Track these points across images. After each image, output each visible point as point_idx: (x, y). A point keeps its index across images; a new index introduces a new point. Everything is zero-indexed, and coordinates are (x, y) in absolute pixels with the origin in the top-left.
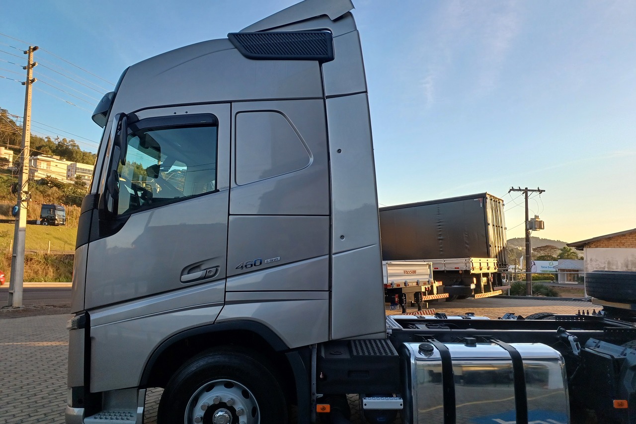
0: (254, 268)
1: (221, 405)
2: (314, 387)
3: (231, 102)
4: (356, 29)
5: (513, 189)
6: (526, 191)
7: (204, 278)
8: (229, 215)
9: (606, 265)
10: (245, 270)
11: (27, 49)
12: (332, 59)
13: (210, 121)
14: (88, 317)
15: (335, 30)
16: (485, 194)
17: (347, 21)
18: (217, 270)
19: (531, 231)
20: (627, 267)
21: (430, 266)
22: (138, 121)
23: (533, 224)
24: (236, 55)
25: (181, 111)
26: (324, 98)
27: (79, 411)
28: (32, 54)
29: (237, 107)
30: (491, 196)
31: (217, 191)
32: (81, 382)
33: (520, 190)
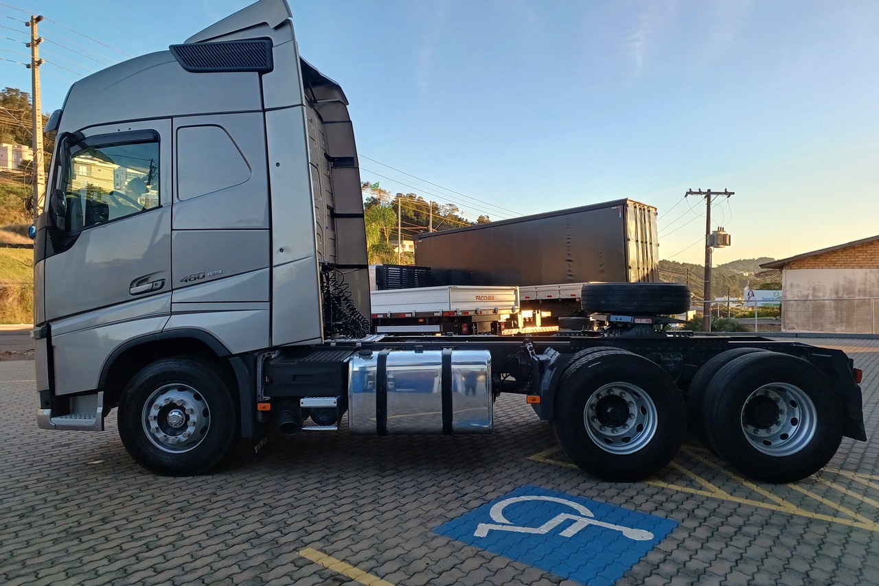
0: (197, 281)
1: (171, 406)
2: (260, 390)
3: (172, 117)
4: (293, 39)
5: (691, 192)
6: (708, 194)
7: (152, 290)
8: (172, 230)
9: (811, 292)
10: (189, 283)
11: (29, 20)
12: (271, 70)
13: (151, 137)
14: (49, 328)
15: (276, 38)
16: (626, 200)
17: (286, 29)
18: (163, 284)
19: (712, 248)
20: (837, 293)
21: (516, 291)
22: (85, 139)
23: (715, 239)
24: (176, 67)
25: (124, 128)
26: (264, 111)
27: (47, 412)
28: (36, 26)
29: (178, 122)
30: (635, 203)
31: (160, 206)
32: (47, 387)
33: (700, 193)
